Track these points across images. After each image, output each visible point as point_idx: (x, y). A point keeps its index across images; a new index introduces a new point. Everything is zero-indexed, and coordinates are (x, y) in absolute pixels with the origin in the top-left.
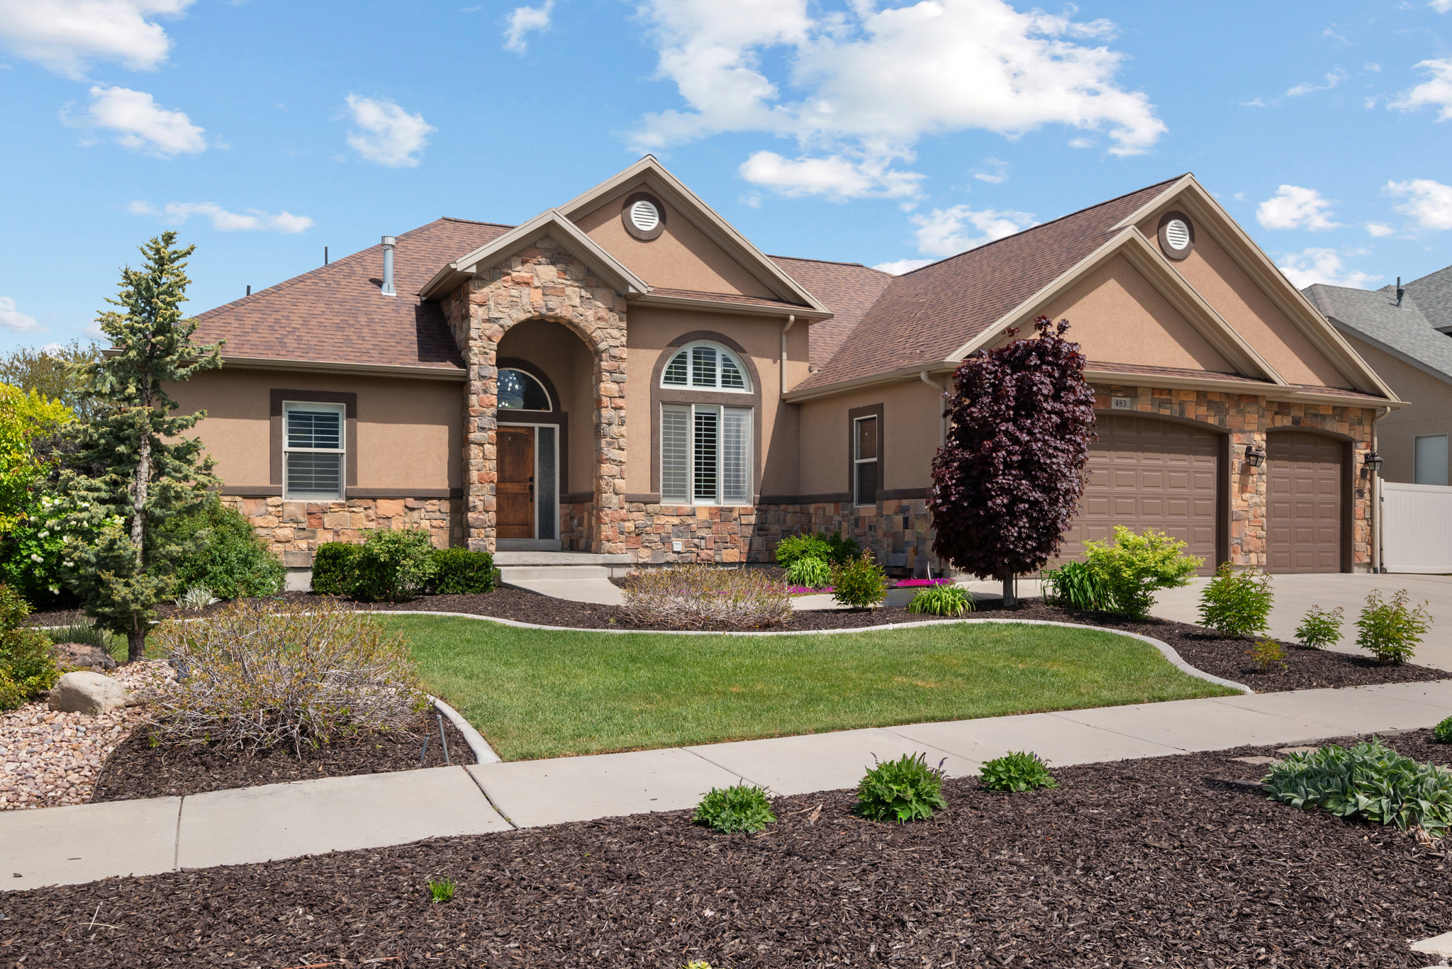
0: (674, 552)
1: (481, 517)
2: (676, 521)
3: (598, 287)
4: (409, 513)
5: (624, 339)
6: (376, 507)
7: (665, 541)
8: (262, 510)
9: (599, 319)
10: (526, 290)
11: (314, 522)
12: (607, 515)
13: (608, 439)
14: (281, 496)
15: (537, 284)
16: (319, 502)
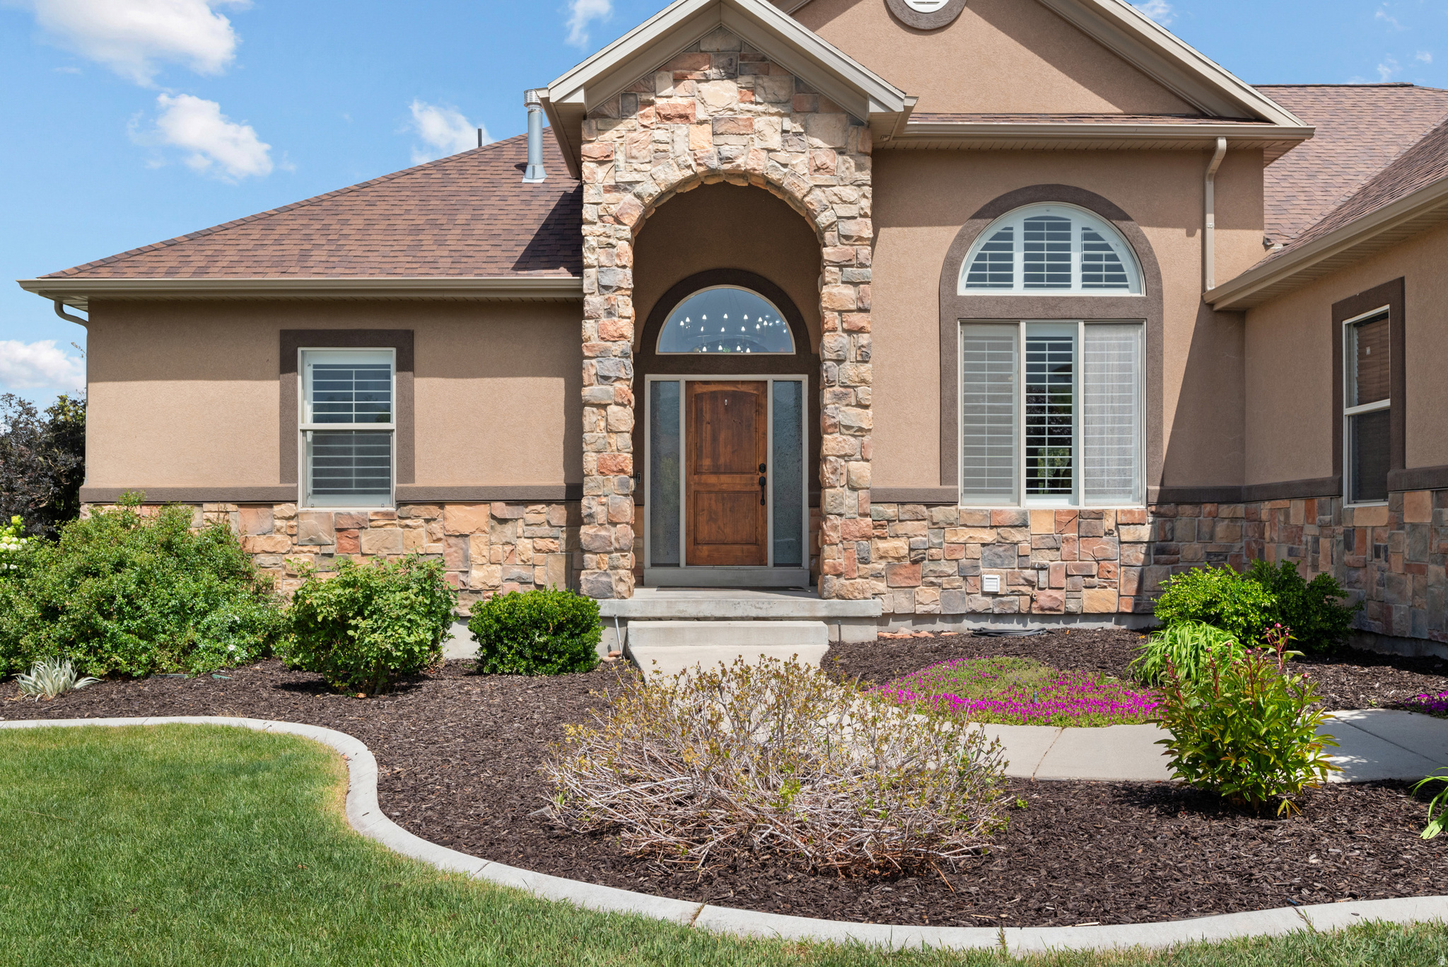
0: (985, 594)
1: (603, 533)
2: (989, 536)
3: (815, 111)
4: (498, 527)
5: (866, 204)
6: (445, 518)
7: (968, 573)
8: (267, 525)
9: (818, 169)
10: (681, 129)
11: (347, 543)
12: (835, 528)
13: (837, 389)
14: (295, 502)
15: (701, 114)
16: (353, 510)
